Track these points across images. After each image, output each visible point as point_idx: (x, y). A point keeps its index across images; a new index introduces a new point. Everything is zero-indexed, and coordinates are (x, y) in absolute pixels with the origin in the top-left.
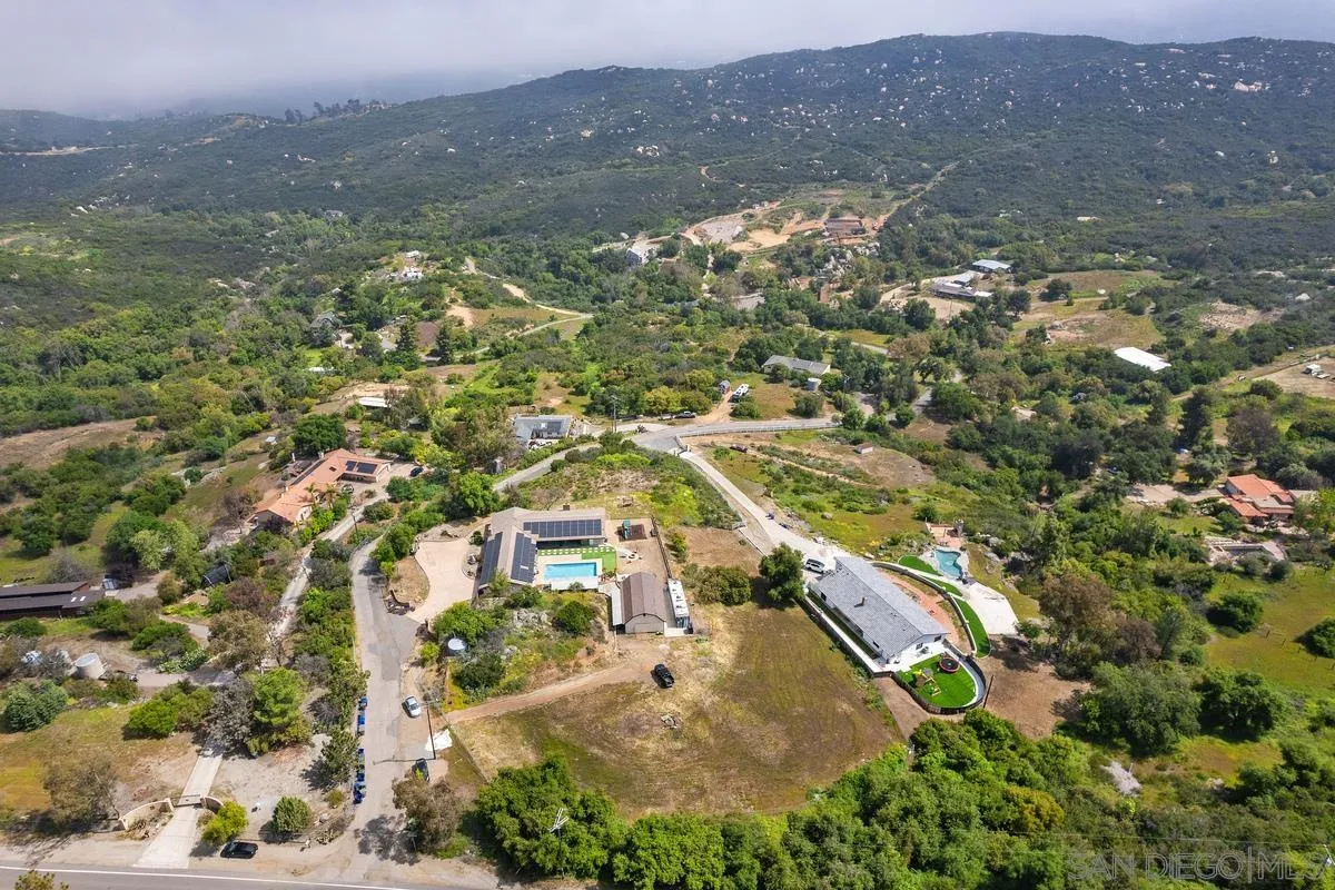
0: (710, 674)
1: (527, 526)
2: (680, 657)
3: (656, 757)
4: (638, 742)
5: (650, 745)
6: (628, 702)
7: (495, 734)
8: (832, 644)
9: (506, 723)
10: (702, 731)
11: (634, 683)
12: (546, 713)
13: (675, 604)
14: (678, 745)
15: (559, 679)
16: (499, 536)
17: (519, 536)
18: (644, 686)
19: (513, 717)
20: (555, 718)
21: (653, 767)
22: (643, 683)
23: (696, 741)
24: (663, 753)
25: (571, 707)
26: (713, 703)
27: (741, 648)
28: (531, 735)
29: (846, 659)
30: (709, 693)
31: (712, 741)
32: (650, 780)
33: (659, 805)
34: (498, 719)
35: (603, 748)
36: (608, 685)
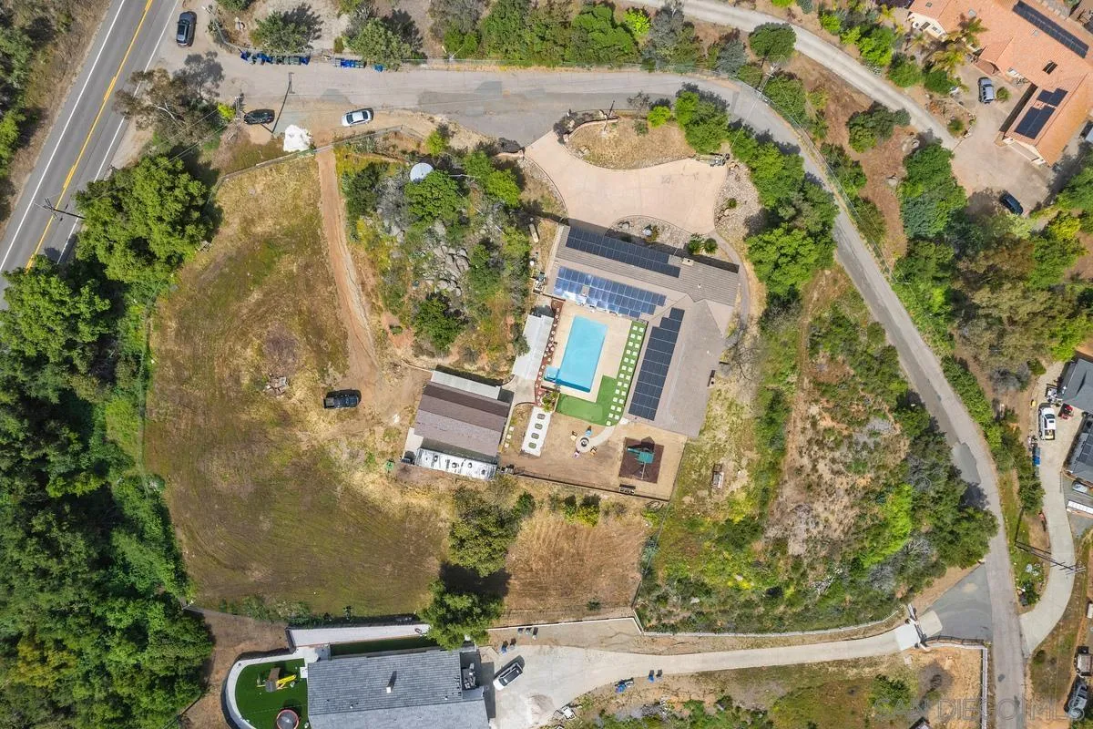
0: (341, 454)
1: (677, 314)
2: (372, 432)
3: (232, 352)
4: (257, 342)
5: (249, 352)
6: (318, 351)
7: (295, 198)
8: (354, 612)
9: (307, 212)
10: (258, 413)
11: (346, 367)
12: (315, 258)
13: (444, 457)
14: (246, 381)
15: (363, 284)
16: (674, 272)
17: (660, 300)
18: (339, 376)
19: (313, 221)
20: (307, 266)
21: (222, 346)
22: (345, 376)
23: (248, 400)
24: (235, 362)
25: (320, 287)
26: (300, 441)
27: (377, 509)
28: (286, 235)
29: (327, 615)
30: (314, 443)
31: (244, 417)
32: (207, 337)
33: (177, 335)
34: (314, 205)
35: (259, 304)
36: (346, 337)
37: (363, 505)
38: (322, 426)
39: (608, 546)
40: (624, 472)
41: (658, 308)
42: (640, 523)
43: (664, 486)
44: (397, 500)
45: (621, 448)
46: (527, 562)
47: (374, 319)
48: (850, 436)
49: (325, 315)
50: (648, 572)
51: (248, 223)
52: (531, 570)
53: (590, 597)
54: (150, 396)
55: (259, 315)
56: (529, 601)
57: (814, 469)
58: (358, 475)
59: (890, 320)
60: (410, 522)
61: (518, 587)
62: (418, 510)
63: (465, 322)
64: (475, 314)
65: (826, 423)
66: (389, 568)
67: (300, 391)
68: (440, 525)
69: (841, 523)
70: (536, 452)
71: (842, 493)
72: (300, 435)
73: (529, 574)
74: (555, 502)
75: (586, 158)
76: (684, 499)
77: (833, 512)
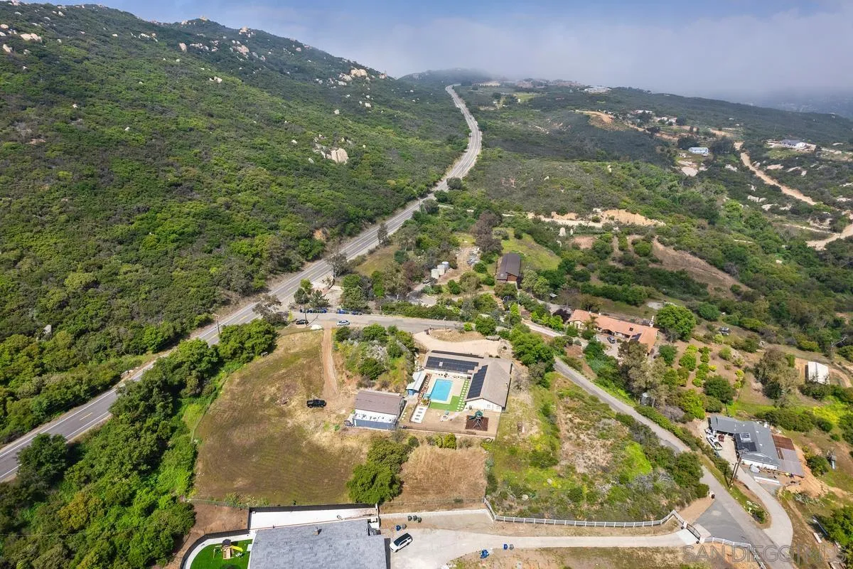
0: (311, 427)
1: (485, 368)
2: (330, 416)
3: (264, 389)
4: (278, 386)
5: (273, 389)
6: (308, 389)
7: (312, 342)
8: (299, 504)
9: (316, 345)
10: (269, 412)
11: (321, 394)
12: (316, 359)
14: (267, 399)
17: (477, 364)
19: (318, 348)
20: (311, 361)
21: (260, 387)
22: (318, 396)
23: (265, 406)
24: (264, 392)
25: (315, 368)
26: (288, 423)
27: (325, 451)
28: (304, 352)
30: (296, 424)
32: (253, 384)
33: (238, 384)
34: (319, 344)
35: (283, 374)
36: (324, 383)
37: (318, 450)
38: (302, 416)
39: (464, 465)
40: (468, 427)
41: (476, 367)
42: (481, 451)
43: (492, 432)
44: (338, 445)
45: (465, 419)
46: (414, 474)
47: (339, 377)
48: (593, 425)
49: (315, 377)
50: (491, 479)
51: (287, 349)
52: (416, 479)
53: (456, 495)
54: (213, 404)
55: (282, 378)
56: (415, 497)
57: (578, 437)
58: (317, 435)
59: (598, 395)
60: (344, 457)
61: (408, 489)
62: (349, 449)
63: (385, 371)
64: (389, 368)
65: (577, 420)
66: (326, 481)
67: (296, 401)
68: (362, 456)
69: (604, 460)
70: (419, 421)
71: (599, 447)
72: (288, 421)
73: (416, 481)
74: (430, 441)
75: (438, 338)
76: (504, 437)
77: (598, 455)
